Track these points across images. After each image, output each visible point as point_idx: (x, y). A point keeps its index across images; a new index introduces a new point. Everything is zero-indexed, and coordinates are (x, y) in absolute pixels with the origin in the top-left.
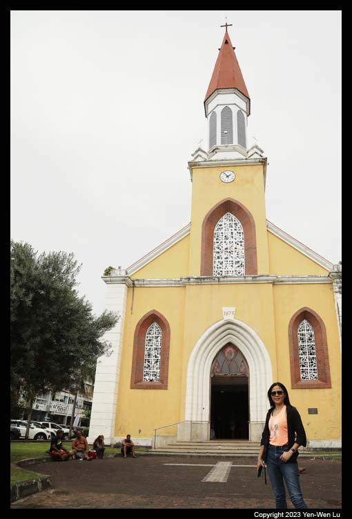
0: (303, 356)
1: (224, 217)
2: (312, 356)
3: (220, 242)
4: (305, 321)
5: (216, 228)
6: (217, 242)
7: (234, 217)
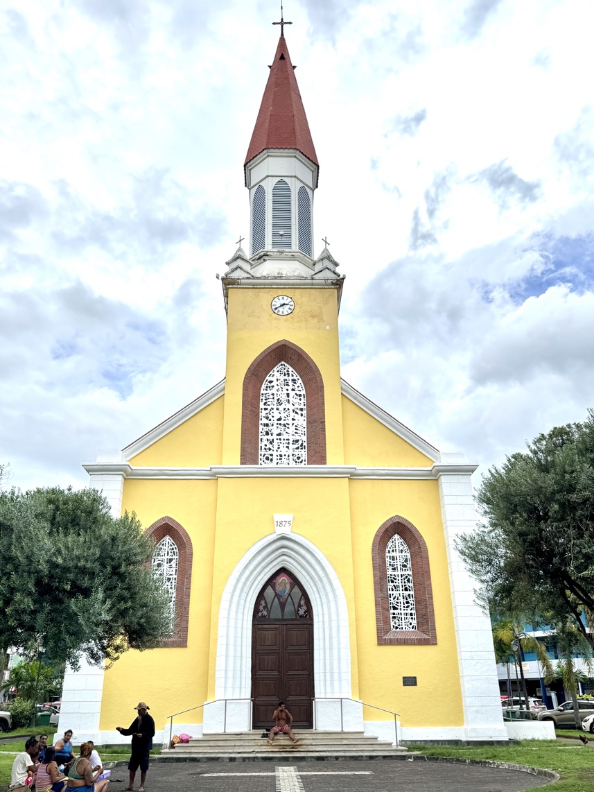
0: (394, 592)
1: (276, 369)
2: (408, 593)
3: (269, 408)
4: (396, 536)
5: (264, 386)
6: (266, 409)
7: (291, 369)
